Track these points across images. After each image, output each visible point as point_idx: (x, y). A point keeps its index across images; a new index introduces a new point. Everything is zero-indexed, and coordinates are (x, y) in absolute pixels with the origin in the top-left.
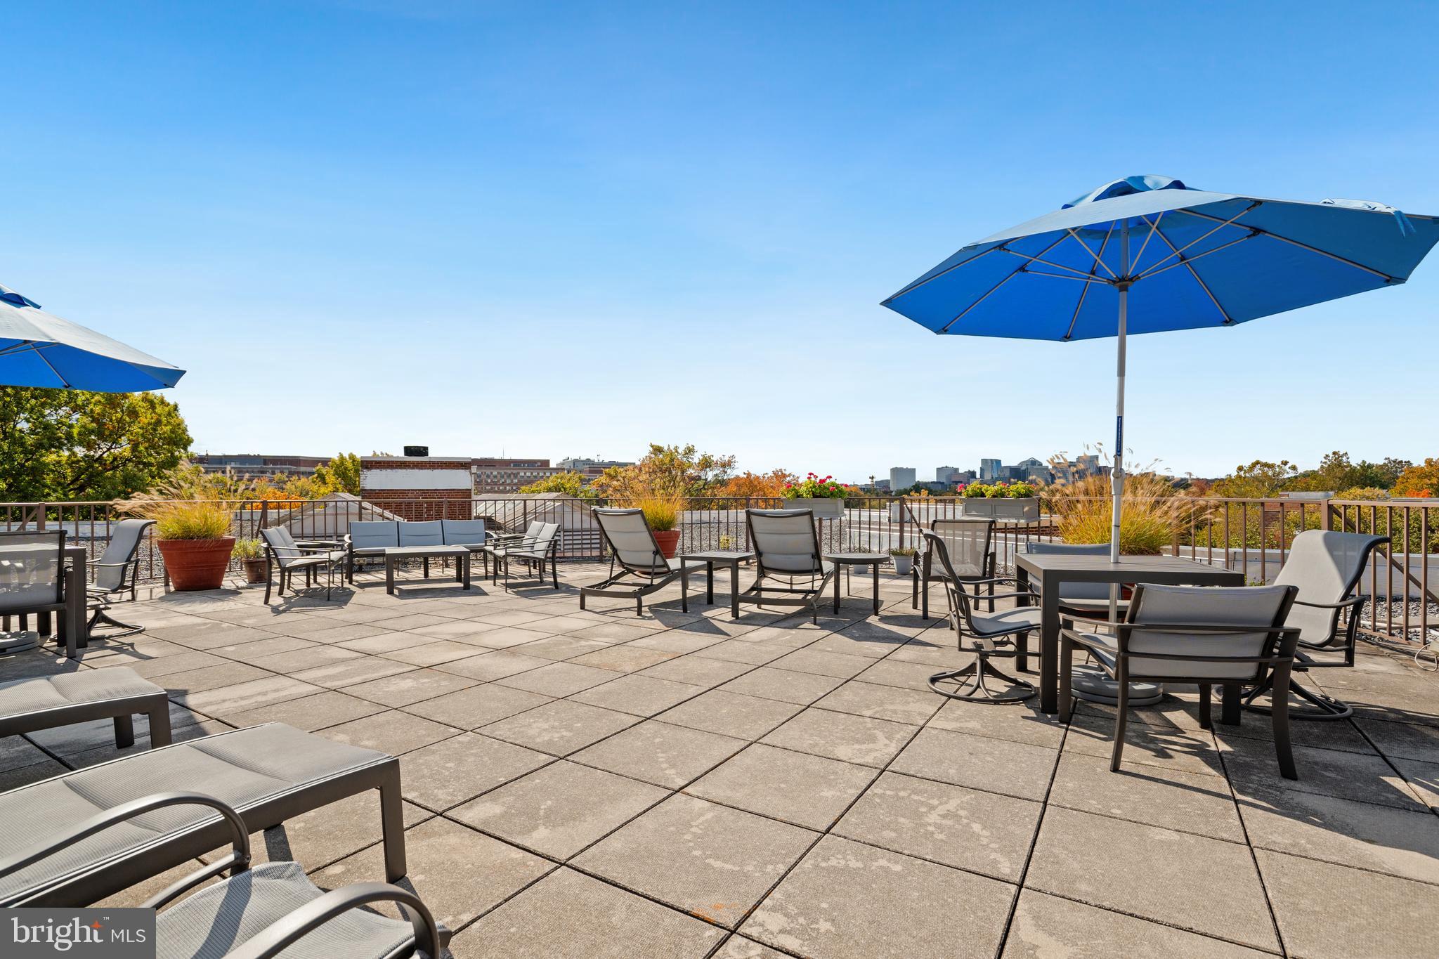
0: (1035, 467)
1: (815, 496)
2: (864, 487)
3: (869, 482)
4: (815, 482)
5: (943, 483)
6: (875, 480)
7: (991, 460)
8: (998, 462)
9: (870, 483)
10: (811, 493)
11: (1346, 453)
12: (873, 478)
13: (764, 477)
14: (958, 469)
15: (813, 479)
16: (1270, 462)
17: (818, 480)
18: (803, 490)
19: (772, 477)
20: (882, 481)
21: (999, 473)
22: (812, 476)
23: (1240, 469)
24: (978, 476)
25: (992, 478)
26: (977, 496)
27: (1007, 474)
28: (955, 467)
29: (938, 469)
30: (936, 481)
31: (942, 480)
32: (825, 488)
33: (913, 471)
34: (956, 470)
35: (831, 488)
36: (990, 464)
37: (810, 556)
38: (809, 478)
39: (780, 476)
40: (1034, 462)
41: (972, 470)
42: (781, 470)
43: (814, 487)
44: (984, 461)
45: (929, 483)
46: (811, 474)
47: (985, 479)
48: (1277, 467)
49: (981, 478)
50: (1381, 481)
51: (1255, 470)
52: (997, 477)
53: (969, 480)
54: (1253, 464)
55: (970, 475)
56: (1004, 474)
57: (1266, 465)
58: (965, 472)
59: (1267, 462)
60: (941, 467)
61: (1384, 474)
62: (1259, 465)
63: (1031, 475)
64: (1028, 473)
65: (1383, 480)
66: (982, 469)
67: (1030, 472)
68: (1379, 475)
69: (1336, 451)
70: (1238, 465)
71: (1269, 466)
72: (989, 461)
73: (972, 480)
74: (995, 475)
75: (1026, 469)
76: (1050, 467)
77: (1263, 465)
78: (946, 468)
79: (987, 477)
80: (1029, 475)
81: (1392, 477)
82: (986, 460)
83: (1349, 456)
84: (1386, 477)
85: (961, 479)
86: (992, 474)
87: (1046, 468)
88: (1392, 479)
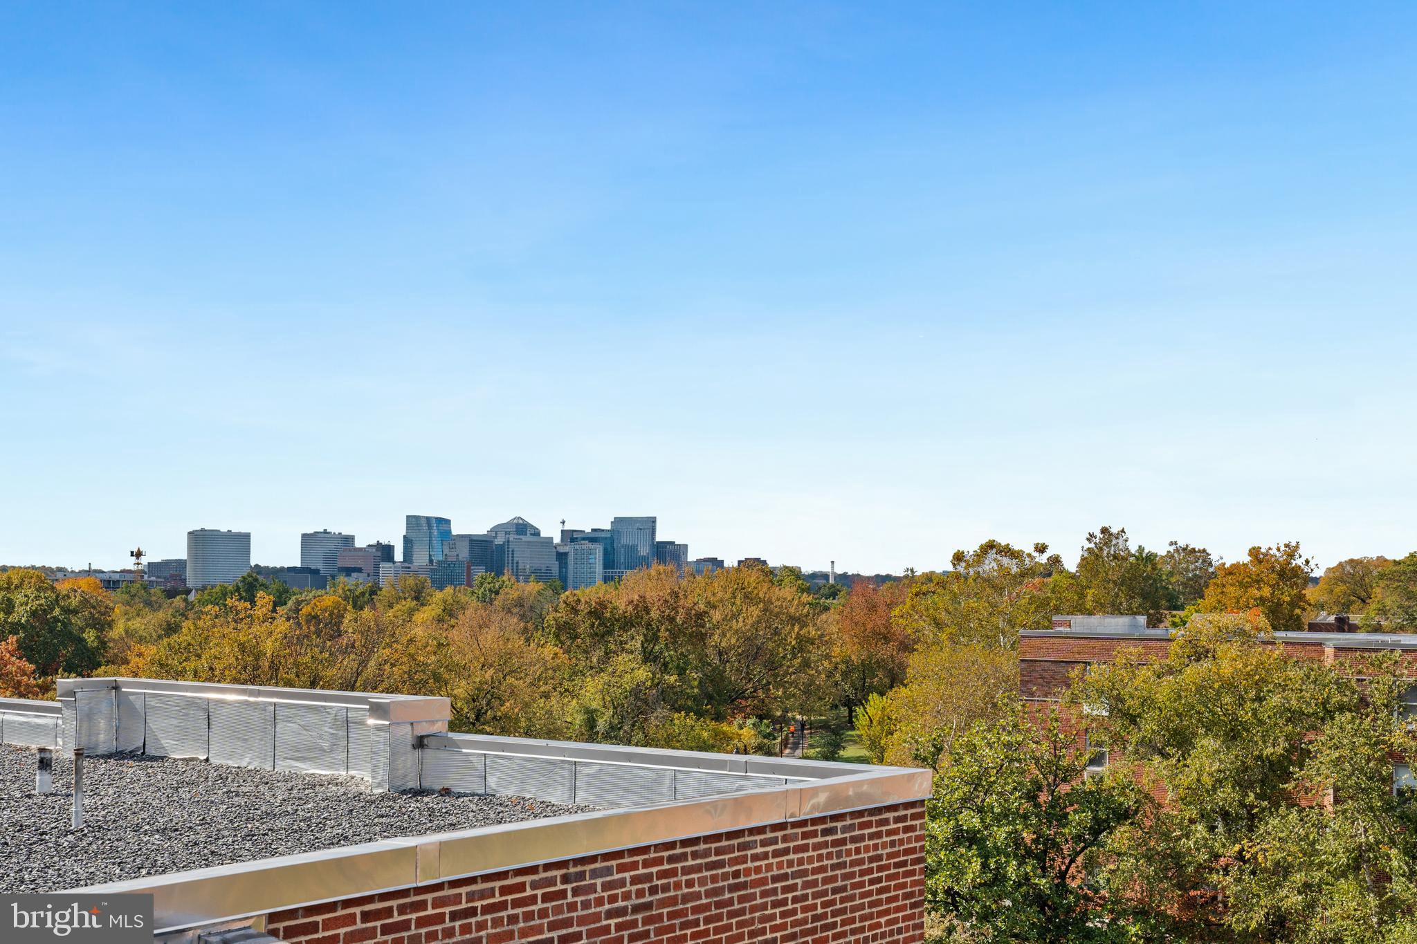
0: (524, 538)
2: (116, 577)
3: (129, 564)
5: (316, 572)
6: (145, 560)
7: (428, 519)
8: (444, 524)
9: (132, 567)
11: (1123, 531)
12: (139, 554)
14: (352, 538)
16: (1016, 547)
20: (166, 564)
21: (446, 551)
23: (958, 557)
24: (399, 556)
25: (431, 561)
27: (464, 553)
28: (345, 533)
29: (304, 536)
30: (298, 565)
31: (317, 564)
33: (243, 540)
34: (349, 540)
36: (425, 528)
40: (522, 527)
41: (384, 541)
44: (413, 521)
45: (282, 569)
47: (415, 564)
48: (1025, 556)
49: (407, 565)
50: (1168, 589)
51: (987, 562)
52: (441, 559)
53: (377, 567)
54: (982, 547)
55: (379, 554)
56: (458, 555)
57: (1007, 551)
58: (369, 546)
59: (1008, 545)
60: (312, 532)
61: (1171, 574)
62: (994, 551)
63: (516, 560)
64: (510, 552)
65: (1170, 587)
66: (407, 541)
67: (513, 551)
68: (1164, 577)
69: (1107, 526)
70: (955, 551)
71: (1012, 554)
72: (424, 522)
73: (384, 566)
74: (438, 557)
75: (504, 542)
76: (557, 539)
77: (1001, 552)
78: (323, 535)
79: (420, 559)
80: (510, 558)
81: (1181, 579)
82: (417, 518)
83: (1124, 538)
84: (1173, 580)
85: (359, 564)
86: (430, 556)
87: (547, 543)
88: (1182, 583)
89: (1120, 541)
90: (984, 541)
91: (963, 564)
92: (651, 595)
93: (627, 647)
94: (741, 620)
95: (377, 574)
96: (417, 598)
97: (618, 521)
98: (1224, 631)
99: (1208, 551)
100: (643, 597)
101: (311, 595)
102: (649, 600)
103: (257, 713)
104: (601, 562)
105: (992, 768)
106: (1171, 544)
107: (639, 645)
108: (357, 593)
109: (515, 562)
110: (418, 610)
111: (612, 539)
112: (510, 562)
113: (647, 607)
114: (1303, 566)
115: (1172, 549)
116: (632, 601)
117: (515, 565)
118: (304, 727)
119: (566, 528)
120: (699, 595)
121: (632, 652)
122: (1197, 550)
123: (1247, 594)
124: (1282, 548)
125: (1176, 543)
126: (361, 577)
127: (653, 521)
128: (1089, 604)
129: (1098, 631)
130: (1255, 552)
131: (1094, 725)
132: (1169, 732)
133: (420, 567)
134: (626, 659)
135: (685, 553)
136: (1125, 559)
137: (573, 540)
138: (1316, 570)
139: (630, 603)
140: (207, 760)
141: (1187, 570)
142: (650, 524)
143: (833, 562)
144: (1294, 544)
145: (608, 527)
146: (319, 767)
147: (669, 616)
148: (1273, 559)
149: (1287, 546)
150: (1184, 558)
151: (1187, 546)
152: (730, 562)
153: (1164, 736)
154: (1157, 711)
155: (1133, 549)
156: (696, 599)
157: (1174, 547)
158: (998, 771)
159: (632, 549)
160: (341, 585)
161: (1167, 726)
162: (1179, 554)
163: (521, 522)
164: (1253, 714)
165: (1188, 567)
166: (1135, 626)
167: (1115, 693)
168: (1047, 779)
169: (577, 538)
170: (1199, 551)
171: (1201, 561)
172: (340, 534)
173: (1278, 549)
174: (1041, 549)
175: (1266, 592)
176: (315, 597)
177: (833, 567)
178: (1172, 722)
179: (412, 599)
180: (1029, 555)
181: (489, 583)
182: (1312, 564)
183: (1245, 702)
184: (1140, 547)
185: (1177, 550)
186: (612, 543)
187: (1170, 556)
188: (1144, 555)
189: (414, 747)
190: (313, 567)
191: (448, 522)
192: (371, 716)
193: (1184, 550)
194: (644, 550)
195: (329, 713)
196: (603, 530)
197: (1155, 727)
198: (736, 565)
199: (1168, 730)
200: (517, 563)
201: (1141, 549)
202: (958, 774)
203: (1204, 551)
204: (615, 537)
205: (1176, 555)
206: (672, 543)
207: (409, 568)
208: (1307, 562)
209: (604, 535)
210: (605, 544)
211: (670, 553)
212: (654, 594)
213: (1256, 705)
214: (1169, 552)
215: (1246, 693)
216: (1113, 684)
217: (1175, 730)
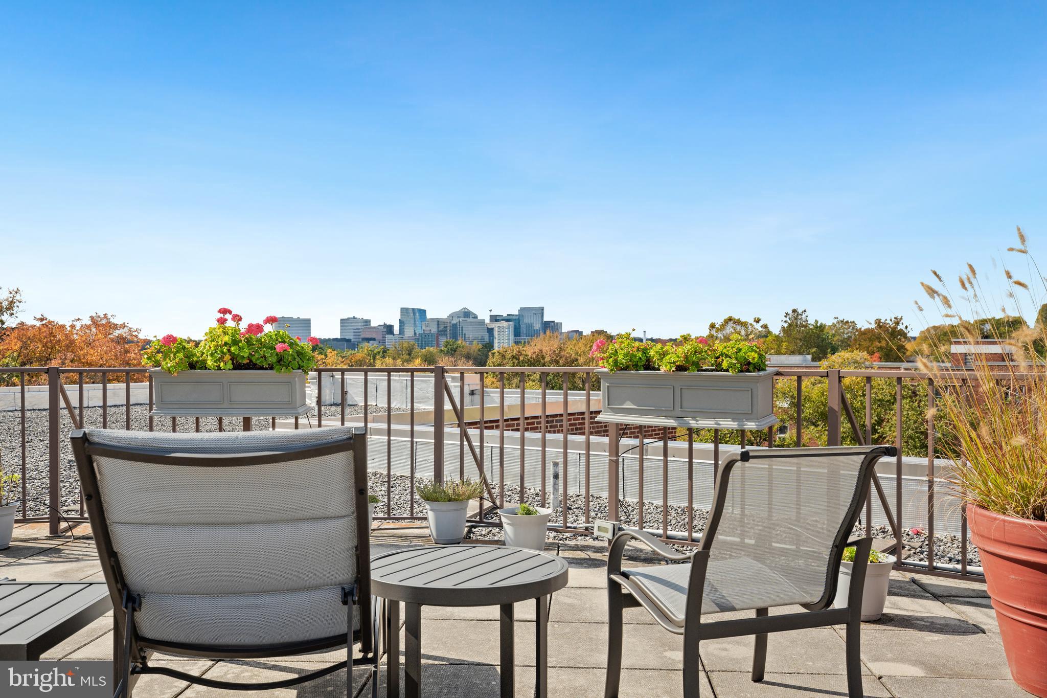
0: (468, 320)
1: (237, 366)
4: (236, 331)
5: (349, 341)
7: (413, 309)
8: (423, 312)
10: (227, 357)
11: (805, 311)
13: (73, 327)
14: (369, 321)
15: (230, 324)
16: (743, 320)
17: (243, 326)
18: (205, 352)
19: (88, 327)
21: (424, 327)
22: (228, 316)
23: (712, 326)
24: (396, 329)
25: (415, 334)
26: (636, 367)
27: (434, 330)
28: (365, 318)
29: (342, 320)
30: (339, 337)
31: (350, 336)
32: (263, 345)
33: (307, 323)
34: (367, 322)
35: (279, 346)
36: (412, 315)
37: (335, 596)
38: (222, 321)
39: (102, 325)
40: (467, 314)
41: (388, 323)
42: (105, 316)
43: (235, 342)
44: (404, 311)
45: (329, 339)
46: (224, 311)
47: (406, 335)
48: (749, 325)
49: (401, 336)
50: (832, 343)
51: (728, 328)
52: (421, 332)
53: (384, 337)
54: (725, 320)
55: (385, 330)
56: (430, 330)
57: (738, 322)
58: (379, 325)
59: (739, 319)
60: (346, 318)
61: (834, 335)
62: (732, 322)
63: (464, 332)
64: (461, 328)
65: (834, 343)
66: (401, 322)
67: (462, 327)
68: (830, 337)
69: (796, 308)
70: (711, 323)
71: (742, 323)
72: (411, 311)
73: (389, 337)
74: (419, 331)
75: (457, 322)
76: (487, 321)
77: (736, 323)
78: (352, 320)
79: (409, 332)
80: (461, 332)
81: (840, 339)
82: (407, 309)
83: (806, 315)
84: (835, 339)
85: (374, 336)
86: (415, 331)
87: (482, 322)
88: (841, 341)
89: (804, 316)
90: (726, 317)
91: (715, 330)
92: (545, 349)
93: (532, 378)
94: (595, 362)
95: (384, 342)
96: (409, 354)
97: (522, 310)
98: (847, 361)
99: (856, 322)
100: (541, 351)
101: (349, 353)
102: (544, 351)
103: (398, 384)
104: (513, 333)
105: (727, 434)
106: (835, 318)
107: (538, 377)
108: (375, 352)
109: (463, 334)
110: (410, 361)
111: (519, 319)
112: (461, 334)
113: (543, 356)
114: (904, 329)
115: (835, 321)
116: (535, 352)
117: (463, 335)
118: (420, 389)
119: (492, 314)
120: (571, 349)
121: (534, 381)
122: (849, 322)
123: (873, 345)
124: (893, 320)
125: (837, 318)
126: (375, 344)
127: (542, 309)
128: (783, 350)
129: (785, 363)
130: (878, 322)
131: (780, 411)
132: (819, 414)
133: (409, 337)
134: (531, 385)
135: (561, 328)
136: (806, 326)
137: (497, 321)
138: (911, 331)
139: (534, 353)
140: (376, 405)
141: (843, 333)
142: (541, 311)
143: (645, 332)
144: (899, 317)
145: (517, 313)
146: (427, 405)
147: (555, 359)
148: (888, 326)
149: (895, 318)
150: (842, 326)
151: (844, 320)
152: (587, 332)
153: (816, 415)
154: (812, 403)
155: (811, 321)
156: (570, 350)
157: (836, 320)
158: (730, 436)
159: (529, 326)
160: (366, 348)
161: (818, 410)
162: (839, 324)
163: (466, 310)
164: (861, 403)
165: (844, 331)
166: (805, 360)
167: (791, 394)
168: (756, 440)
169: (498, 320)
170: (851, 322)
171: (851, 328)
172: (362, 318)
173: (891, 320)
174: (758, 321)
175: (883, 344)
176: (351, 354)
177: (645, 335)
178: (820, 408)
179: (407, 355)
180: (751, 324)
181: (450, 345)
182: (909, 329)
183: (857, 397)
184: (816, 320)
185: (838, 322)
186: (519, 323)
187: (834, 325)
188: (818, 325)
189: (470, 394)
190: (347, 338)
191: (424, 311)
192: (452, 382)
193: (842, 322)
194: (537, 326)
195: (431, 383)
196: (513, 315)
197: (811, 411)
198: (590, 333)
199: (818, 412)
200: (465, 334)
201: (816, 322)
202: (710, 437)
203: (854, 322)
204: (521, 319)
205: (837, 325)
206: (553, 322)
207: (402, 338)
208: (906, 327)
209: (514, 318)
210: (515, 323)
211: (551, 327)
212: (548, 348)
213: (862, 398)
214: (833, 323)
215: (857, 392)
216: (790, 389)
217: (821, 412)
